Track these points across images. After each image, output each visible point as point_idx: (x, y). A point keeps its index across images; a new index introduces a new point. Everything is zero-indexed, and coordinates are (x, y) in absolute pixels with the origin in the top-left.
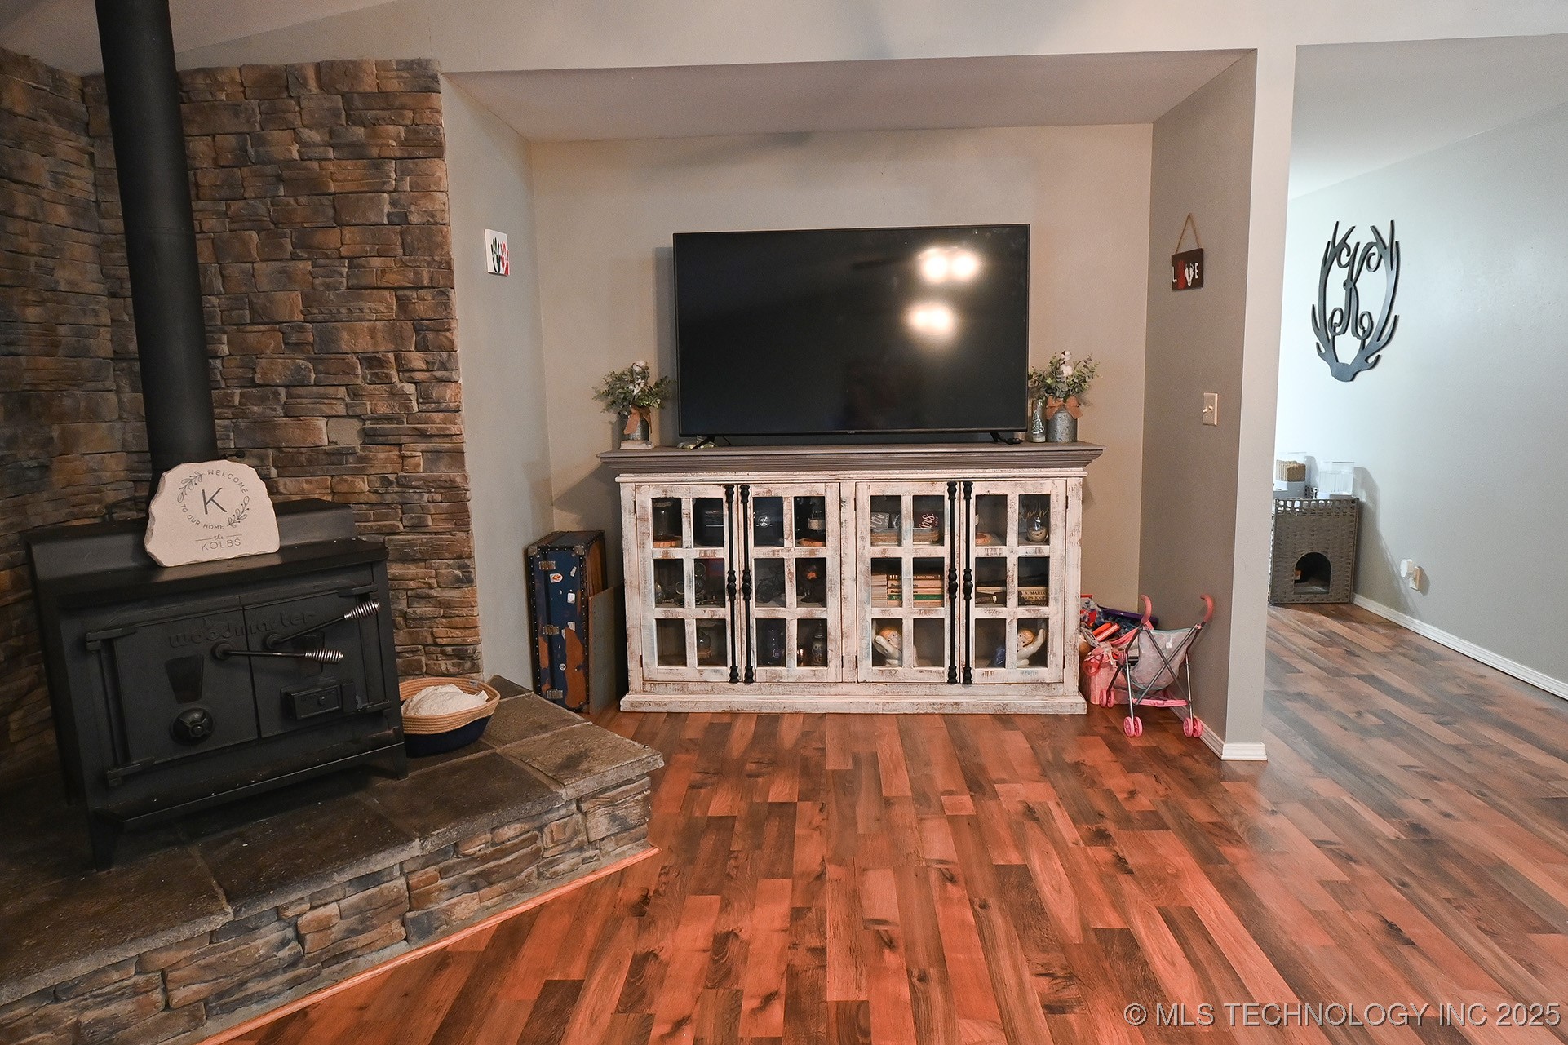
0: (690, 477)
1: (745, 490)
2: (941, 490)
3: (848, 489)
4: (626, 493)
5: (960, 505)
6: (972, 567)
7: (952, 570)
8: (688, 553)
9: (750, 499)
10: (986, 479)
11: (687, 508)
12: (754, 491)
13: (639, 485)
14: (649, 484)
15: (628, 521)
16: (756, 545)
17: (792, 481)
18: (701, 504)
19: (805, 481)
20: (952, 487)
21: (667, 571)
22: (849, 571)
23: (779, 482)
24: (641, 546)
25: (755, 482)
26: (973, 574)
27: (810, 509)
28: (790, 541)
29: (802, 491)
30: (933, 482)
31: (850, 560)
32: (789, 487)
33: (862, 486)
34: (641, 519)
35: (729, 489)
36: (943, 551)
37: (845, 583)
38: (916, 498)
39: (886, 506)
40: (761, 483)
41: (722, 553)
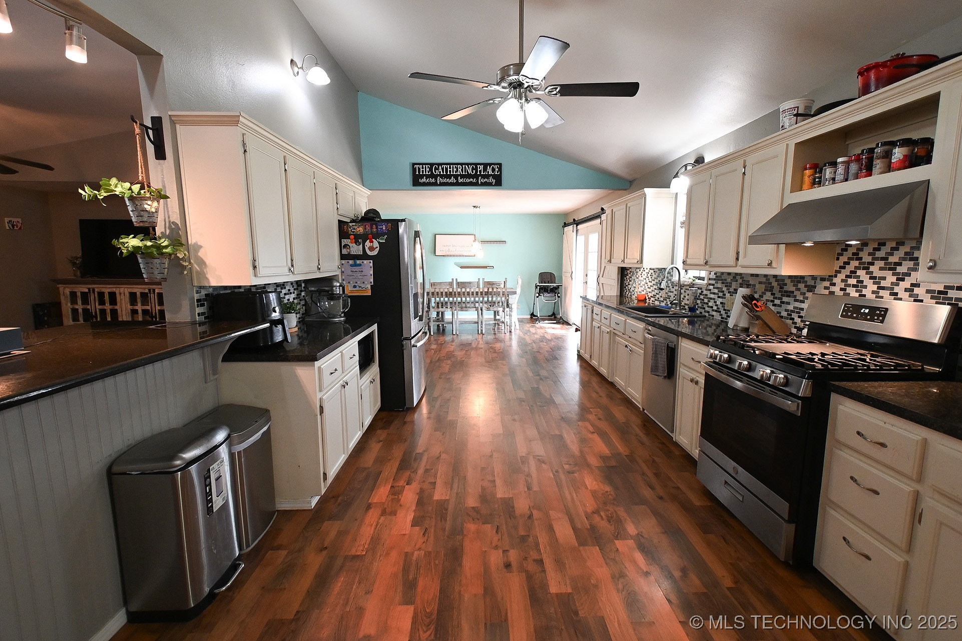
0: (78, 286)
1: (94, 290)
2: (147, 291)
3: (122, 290)
4: (61, 290)
5: (152, 295)
6: (157, 312)
7: (152, 313)
8: (80, 307)
9: (96, 293)
10: (159, 288)
11: (79, 294)
12: (96, 290)
13: (65, 288)
14: (68, 287)
15: (62, 298)
16: (99, 305)
17: (106, 288)
18: (82, 293)
19: (110, 288)
20: (149, 290)
21: (75, 312)
22: (124, 312)
23: (102, 288)
24: (67, 305)
25: (97, 288)
26: (157, 314)
27: (113, 296)
28: (107, 304)
29: (109, 290)
30: (145, 289)
31: (124, 309)
32: (107, 290)
33: (126, 289)
34: (66, 297)
35: (89, 289)
36: (149, 308)
37: (123, 316)
38: (141, 293)
39: (133, 296)
40: (98, 288)
41: (89, 307)
